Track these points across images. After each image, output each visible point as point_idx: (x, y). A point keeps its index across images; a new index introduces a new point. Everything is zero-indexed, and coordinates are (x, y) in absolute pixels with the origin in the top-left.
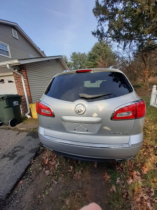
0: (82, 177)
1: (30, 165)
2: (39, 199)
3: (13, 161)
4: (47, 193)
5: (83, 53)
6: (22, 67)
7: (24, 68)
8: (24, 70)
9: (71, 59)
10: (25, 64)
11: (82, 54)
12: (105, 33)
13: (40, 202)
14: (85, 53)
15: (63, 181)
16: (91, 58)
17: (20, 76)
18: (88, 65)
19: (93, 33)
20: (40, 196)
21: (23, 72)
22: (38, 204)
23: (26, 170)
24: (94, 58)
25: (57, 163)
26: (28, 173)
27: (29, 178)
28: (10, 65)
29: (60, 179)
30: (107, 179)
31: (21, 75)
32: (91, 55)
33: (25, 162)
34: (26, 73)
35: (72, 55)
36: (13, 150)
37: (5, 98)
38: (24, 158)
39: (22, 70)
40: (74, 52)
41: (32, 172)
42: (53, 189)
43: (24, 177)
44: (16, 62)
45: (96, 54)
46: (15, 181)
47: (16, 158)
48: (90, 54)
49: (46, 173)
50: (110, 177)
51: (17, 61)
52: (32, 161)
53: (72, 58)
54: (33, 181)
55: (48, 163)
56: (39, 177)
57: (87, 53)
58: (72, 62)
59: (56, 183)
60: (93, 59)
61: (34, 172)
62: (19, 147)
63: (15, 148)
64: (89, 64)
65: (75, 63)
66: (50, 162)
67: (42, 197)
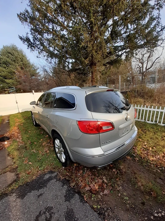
2: (130, 207)
4: (127, 198)
13: (133, 206)
15: (122, 182)
20: (128, 206)
22: (134, 208)
41: (100, 207)
42: (126, 192)
49: (107, 193)
54: (110, 208)
61: (101, 204)
67: (129, 204)
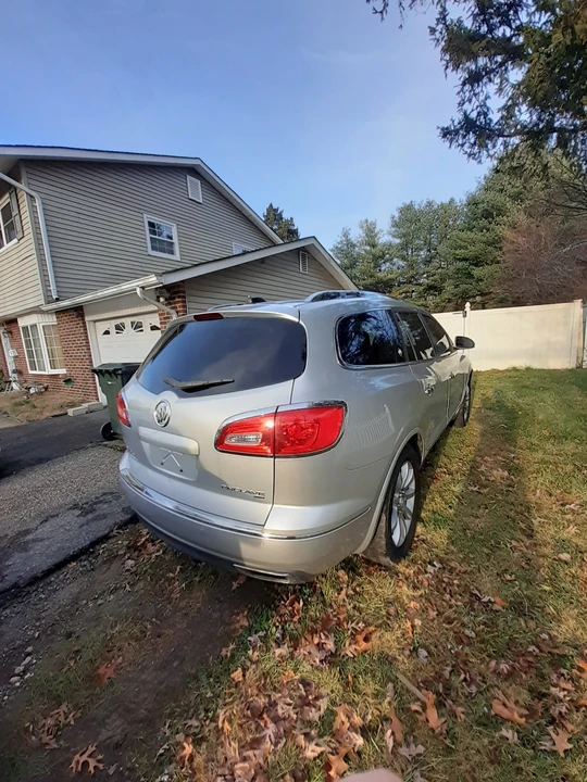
0: (182, 598)
1: (106, 538)
2: (80, 606)
3: (82, 520)
4: (100, 602)
5: (446, 201)
6: (176, 290)
7: (179, 292)
8: (179, 297)
9: (394, 229)
10: (182, 281)
11: (442, 206)
12: (495, 122)
14: (452, 201)
16: (476, 219)
17: (168, 313)
18: (461, 247)
19: (446, 133)
20: (84, 602)
21: (178, 302)
23: (94, 544)
24: (488, 215)
25: (158, 551)
26: (93, 552)
27: (90, 562)
28: (143, 288)
29: (141, 584)
30: (237, 626)
31: (173, 311)
32: (476, 204)
33: (100, 528)
34: (185, 307)
35: (397, 215)
36: (97, 498)
37: (120, 372)
38: (104, 521)
39: (174, 298)
40: (408, 203)
41: (101, 553)
42: (115, 599)
43: (83, 557)
44: (153, 279)
45: (500, 199)
46: (61, 558)
47: (90, 516)
48: (473, 202)
49: (125, 565)
50: (247, 624)
51: (155, 279)
52: (115, 531)
53: (395, 225)
54: (93, 570)
55: (144, 545)
56: (109, 568)
57: (461, 198)
58: (398, 241)
59: (128, 588)
60: (484, 222)
61: (106, 555)
62: (111, 493)
63: (105, 494)
64: (463, 244)
65: (404, 246)
66: (149, 545)
67: (86, 605)
